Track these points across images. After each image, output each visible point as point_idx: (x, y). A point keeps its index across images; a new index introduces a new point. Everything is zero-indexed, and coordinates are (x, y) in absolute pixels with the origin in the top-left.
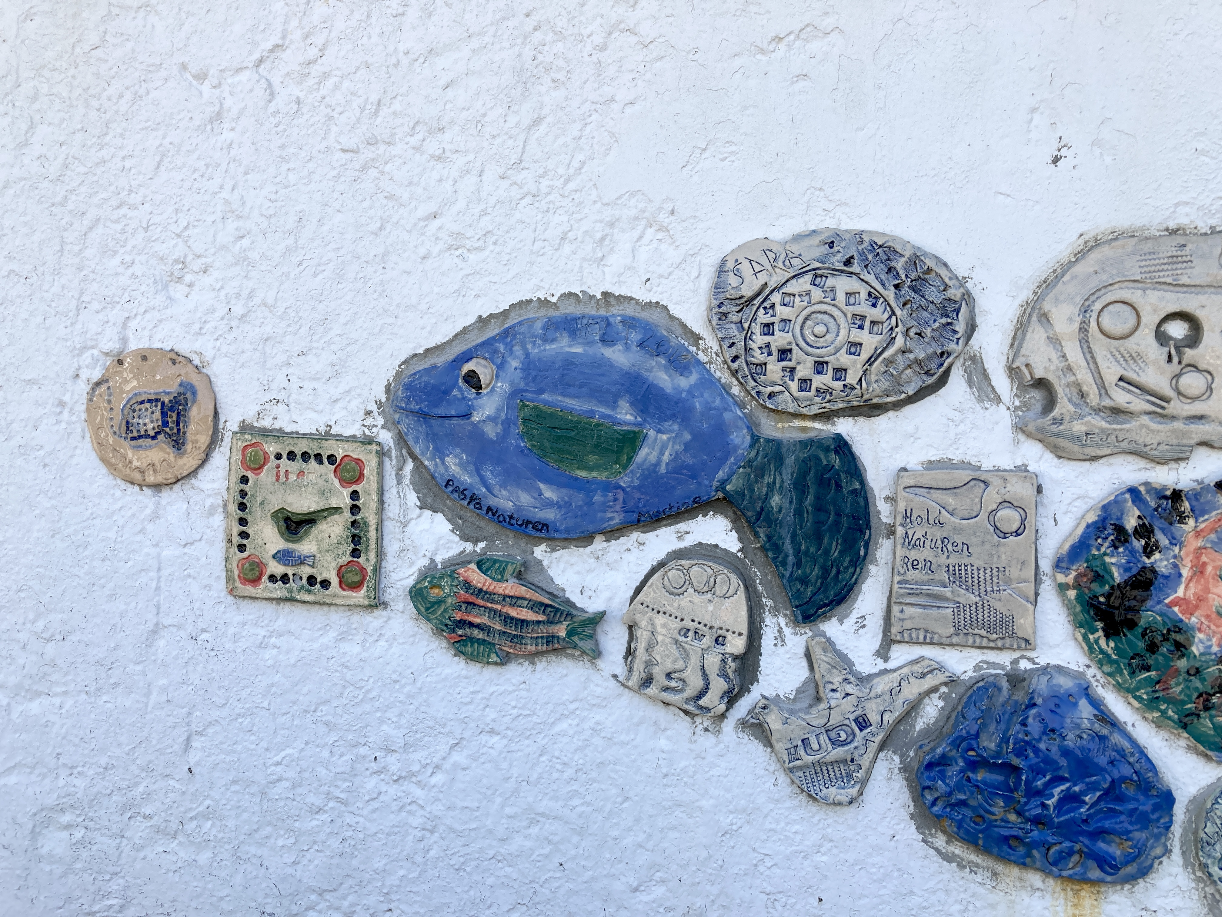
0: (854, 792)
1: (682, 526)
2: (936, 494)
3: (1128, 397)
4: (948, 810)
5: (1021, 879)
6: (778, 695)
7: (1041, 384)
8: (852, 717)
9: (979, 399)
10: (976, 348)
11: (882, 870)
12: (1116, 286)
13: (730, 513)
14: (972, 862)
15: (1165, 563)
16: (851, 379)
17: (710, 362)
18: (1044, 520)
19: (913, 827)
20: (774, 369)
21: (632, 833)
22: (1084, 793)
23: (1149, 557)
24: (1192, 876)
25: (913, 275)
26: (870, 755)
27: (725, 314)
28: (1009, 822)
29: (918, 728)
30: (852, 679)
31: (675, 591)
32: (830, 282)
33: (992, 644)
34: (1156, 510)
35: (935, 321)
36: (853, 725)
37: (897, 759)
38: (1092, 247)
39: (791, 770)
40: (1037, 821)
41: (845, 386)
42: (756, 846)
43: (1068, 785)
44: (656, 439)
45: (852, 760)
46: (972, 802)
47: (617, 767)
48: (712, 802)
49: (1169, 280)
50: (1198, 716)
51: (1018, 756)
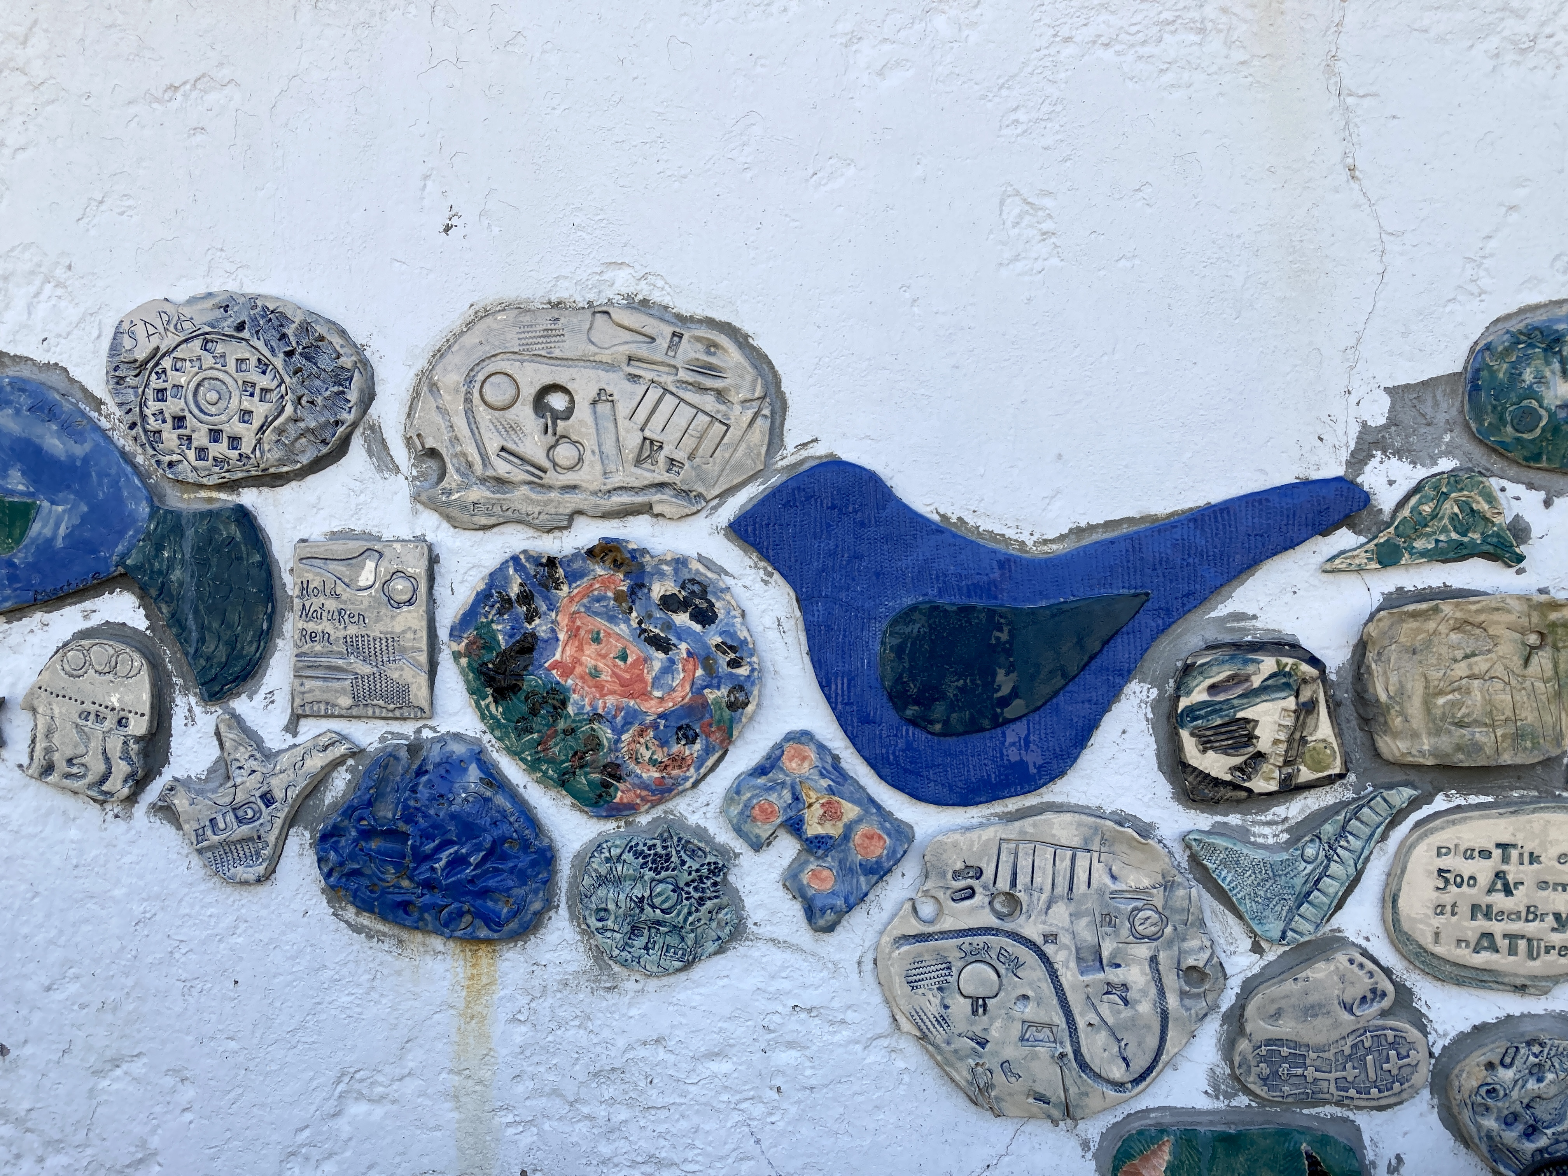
0: (261, 869)
1: (88, 605)
2: (332, 566)
3: (509, 467)
4: (344, 880)
5: (424, 944)
6: (189, 777)
7: (433, 453)
8: (258, 794)
9: (379, 469)
10: (375, 417)
11: (295, 947)
12: (499, 358)
13: (137, 590)
14: (379, 931)
15: (544, 628)
16: (246, 448)
17: (113, 429)
18: (441, 589)
19: (325, 901)
20: (170, 437)
21: (43, 930)
22: (469, 855)
23: (530, 623)
24: (577, 929)
25: (305, 342)
26: (276, 832)
27: (122, 378)
28: (402, 888)
29: (327, 802)
30: (258, 755)
31: (75, 673)
32: (220, 348)
33: (390, 715)
34: (535, 576)
35: (327, 389)
36: (259, 801)
37: (307, 834)
38: (482, 317)
39: (200, 852)
40: (429, 885)
41: (240, 455)
42: (171, 933)
43: (456, 848)
44: (50, 511)
45: (259, 838)
46: (368, 872)
47: (26, 862)
48: (124, 890)
49: (543, 353)
50: (574, 773)
51: (407, 822)
